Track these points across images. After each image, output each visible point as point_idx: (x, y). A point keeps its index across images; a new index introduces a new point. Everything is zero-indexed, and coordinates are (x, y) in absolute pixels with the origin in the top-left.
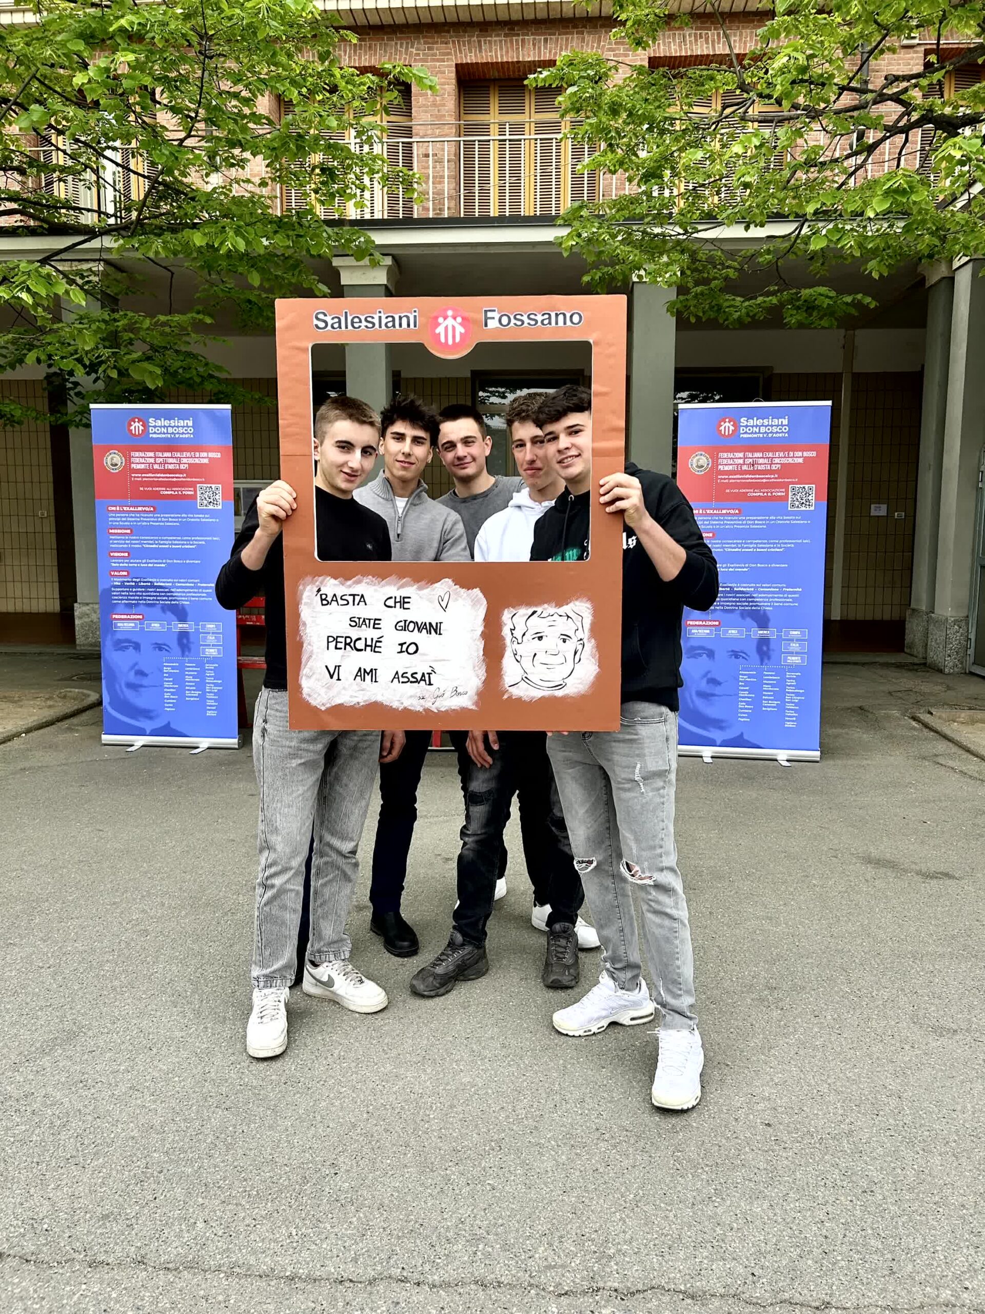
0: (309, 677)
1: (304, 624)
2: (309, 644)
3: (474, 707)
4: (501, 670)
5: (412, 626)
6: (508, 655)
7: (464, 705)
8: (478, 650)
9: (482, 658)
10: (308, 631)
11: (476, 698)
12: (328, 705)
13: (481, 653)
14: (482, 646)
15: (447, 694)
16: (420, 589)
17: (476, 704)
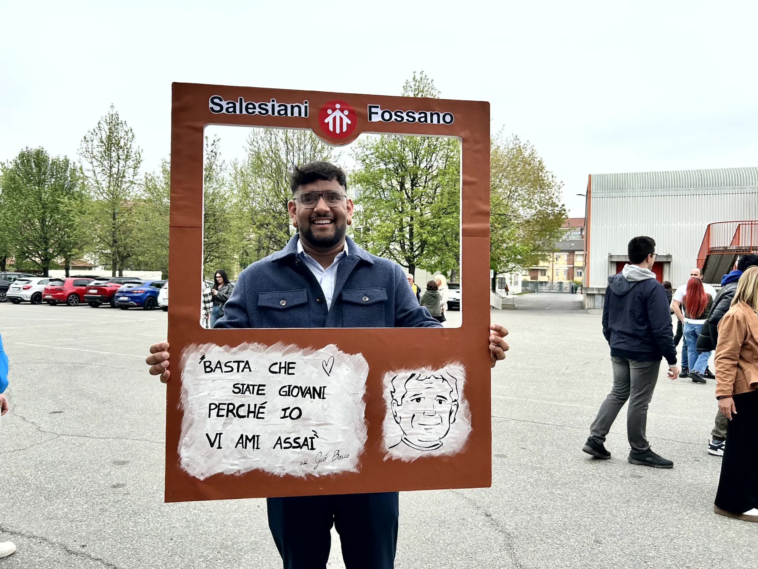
0: (188, 446)
1: (186, 392)
2: (190, 412)
3: (355, 470)
4: (381, 431)
5: (295, 391)
6: (389, 416)
7: (346, 469)
8: (360, 414)
9: (363, 420)
10: (190, 398)
11: (357, 461)
12: (208, 475)
13: (364, 416)
14: (364, 409)
15: (330, 458)
16: (305, 354)
17: (358, 466)
